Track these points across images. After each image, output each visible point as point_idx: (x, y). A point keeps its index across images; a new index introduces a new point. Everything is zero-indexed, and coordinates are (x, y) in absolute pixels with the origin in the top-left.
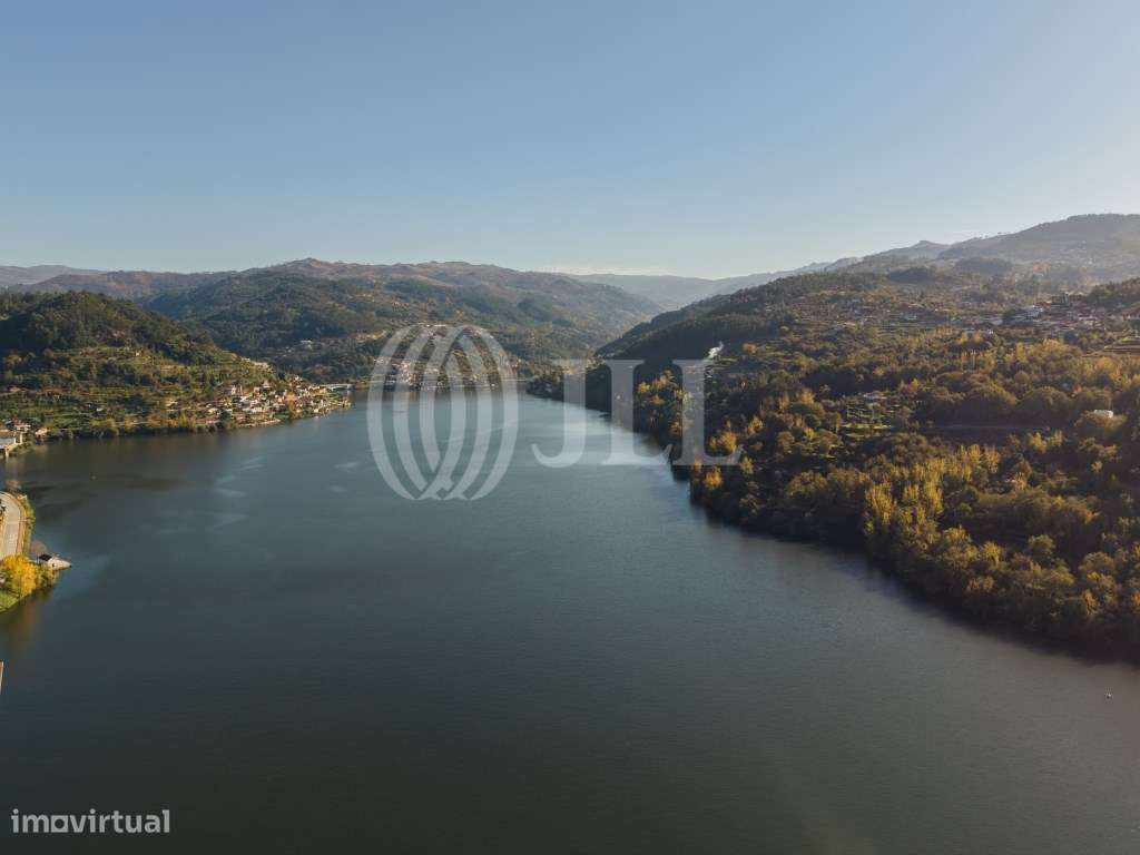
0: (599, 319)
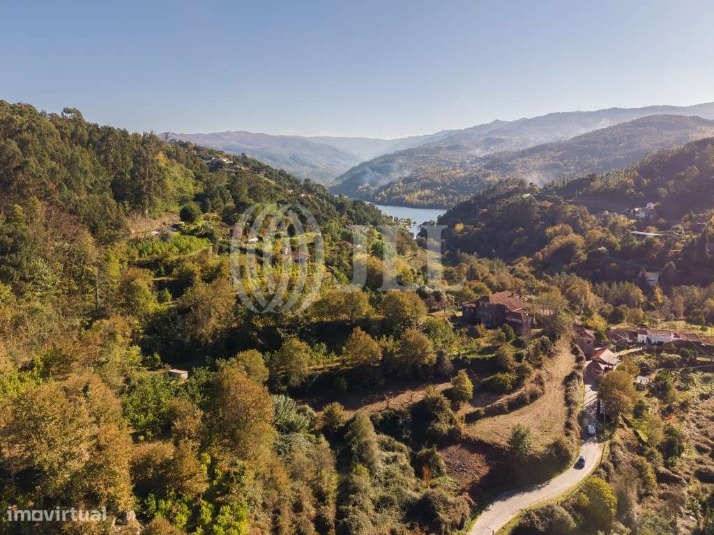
0: (328, 164)
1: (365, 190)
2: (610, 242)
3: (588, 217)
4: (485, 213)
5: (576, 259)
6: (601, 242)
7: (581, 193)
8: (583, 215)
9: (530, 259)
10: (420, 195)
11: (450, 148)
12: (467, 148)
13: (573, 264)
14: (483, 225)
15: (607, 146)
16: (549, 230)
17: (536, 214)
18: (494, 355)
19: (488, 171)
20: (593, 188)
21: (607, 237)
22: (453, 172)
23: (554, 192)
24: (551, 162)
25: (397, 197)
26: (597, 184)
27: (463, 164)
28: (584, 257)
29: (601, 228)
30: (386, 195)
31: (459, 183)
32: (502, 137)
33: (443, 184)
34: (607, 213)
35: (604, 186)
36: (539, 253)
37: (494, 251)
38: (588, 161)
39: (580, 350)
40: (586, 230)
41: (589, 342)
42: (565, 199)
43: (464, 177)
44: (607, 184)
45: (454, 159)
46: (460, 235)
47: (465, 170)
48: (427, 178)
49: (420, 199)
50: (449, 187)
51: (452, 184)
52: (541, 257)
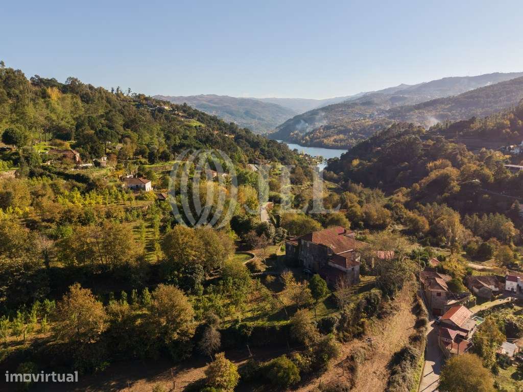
1: (295, 136)
2: (483, 174)
3: (467, 153)
4: (378, 151)
5: (450, 190)
6: (476, 174)
7: (461, 133)
8: (462, 152)
9: (409, 190)
10: (335, 139)
11: (364, 104)
12: (377, 104)
13: (446, 194)
14: (375, 160)
15: (489, 100)
16: (431, 164)
17: (420, 151)
18: (289, 321)
19: (390, 120)
20: (473, 129)
21: (481, 170)
22: (363, 121)
23: (438, 133)
24: (441, 113)
25: (317, 140)
26: (477, 125)
27: (372, 115)
28: (457, 188)
29: (478, 163)
30: (309, 139)
31: (367, 129)
32: (405, 96)
33: (355, 130)
34: (484, 149)
35: (482, 127)
36: (417, 184)
37: (381, 182)
38: (472, 112)
39: (424, 308)
40: (463, 164)
41: (439, 294)
42: (446, 138)
43: (371, 125)
44: (485, 126)
45: (366, 112)
46: (356, 168)
47: (373, 120)
48: (342, 126)
49: (335, 142)
50: (359, 133)
51: (361, 131)
52: (418, 188)
